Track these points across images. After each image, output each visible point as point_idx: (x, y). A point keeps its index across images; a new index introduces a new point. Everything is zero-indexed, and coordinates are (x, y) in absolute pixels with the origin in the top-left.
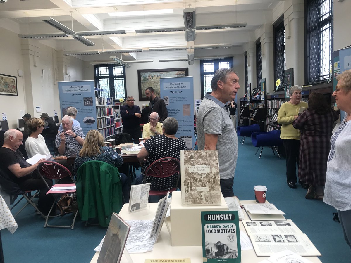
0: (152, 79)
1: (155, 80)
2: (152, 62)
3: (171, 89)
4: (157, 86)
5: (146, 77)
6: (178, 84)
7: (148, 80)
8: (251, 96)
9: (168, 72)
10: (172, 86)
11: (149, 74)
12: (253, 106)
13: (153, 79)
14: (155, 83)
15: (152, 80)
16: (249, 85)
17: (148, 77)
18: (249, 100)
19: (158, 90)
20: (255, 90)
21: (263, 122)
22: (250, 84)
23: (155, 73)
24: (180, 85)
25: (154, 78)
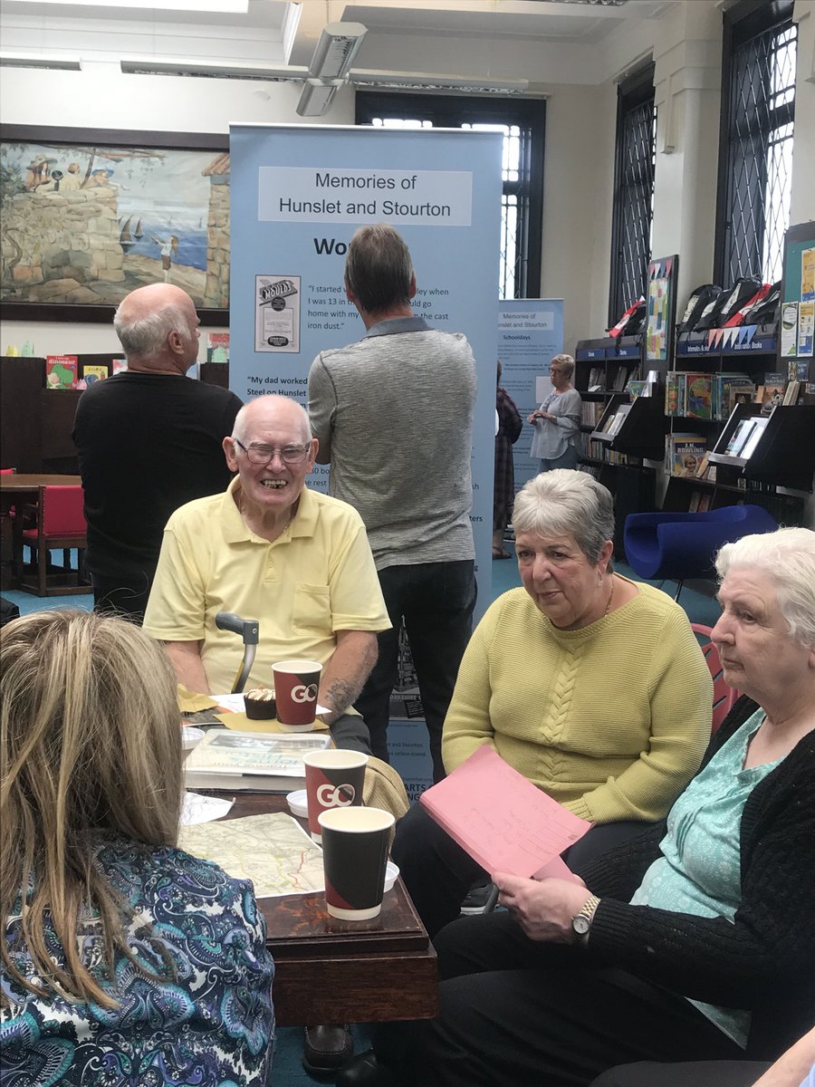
0: (51, 185)
1: (72, 198)
2: (75, 67)
3: (324, 218)
4: (84, 236)
5: (17, 171)
6: (379, 183)
7: (24, 190)
8: (674, 329)
9: (157, 152)
10: (330, 194)
11: (33, 154)
12: (691, 394)
13: (57, 187)
14: (69, 211)
15: (54, 196)
16: (669, 265)
17: (26, 177)
18: (654, 354)
19: (88, 259)
20: (703, 293)
21: (779, 490)
22: (677, 257)
23: (71, 152)
24: (399, 196)
25: (69, 181)
